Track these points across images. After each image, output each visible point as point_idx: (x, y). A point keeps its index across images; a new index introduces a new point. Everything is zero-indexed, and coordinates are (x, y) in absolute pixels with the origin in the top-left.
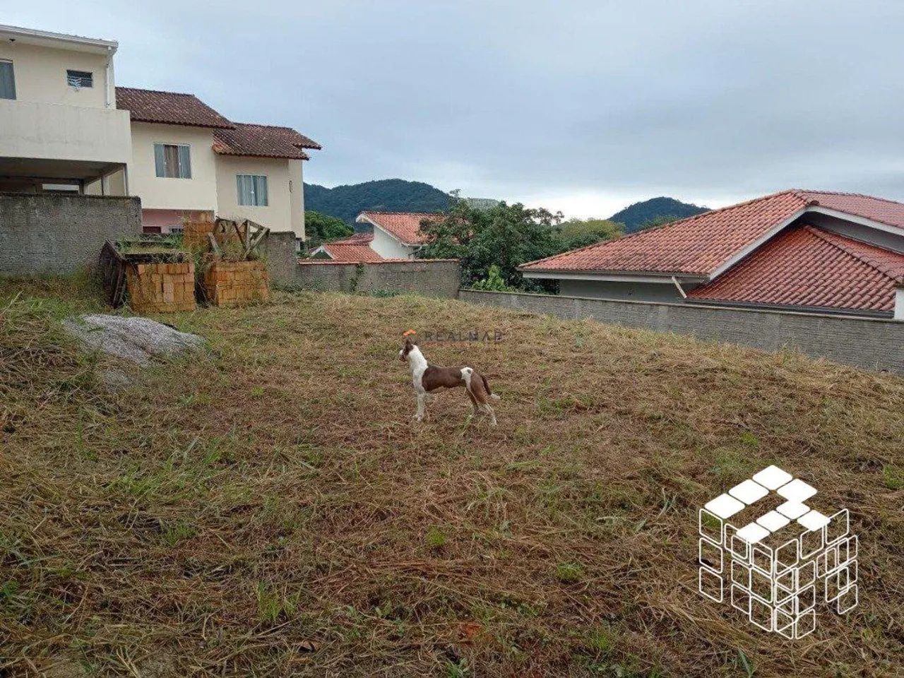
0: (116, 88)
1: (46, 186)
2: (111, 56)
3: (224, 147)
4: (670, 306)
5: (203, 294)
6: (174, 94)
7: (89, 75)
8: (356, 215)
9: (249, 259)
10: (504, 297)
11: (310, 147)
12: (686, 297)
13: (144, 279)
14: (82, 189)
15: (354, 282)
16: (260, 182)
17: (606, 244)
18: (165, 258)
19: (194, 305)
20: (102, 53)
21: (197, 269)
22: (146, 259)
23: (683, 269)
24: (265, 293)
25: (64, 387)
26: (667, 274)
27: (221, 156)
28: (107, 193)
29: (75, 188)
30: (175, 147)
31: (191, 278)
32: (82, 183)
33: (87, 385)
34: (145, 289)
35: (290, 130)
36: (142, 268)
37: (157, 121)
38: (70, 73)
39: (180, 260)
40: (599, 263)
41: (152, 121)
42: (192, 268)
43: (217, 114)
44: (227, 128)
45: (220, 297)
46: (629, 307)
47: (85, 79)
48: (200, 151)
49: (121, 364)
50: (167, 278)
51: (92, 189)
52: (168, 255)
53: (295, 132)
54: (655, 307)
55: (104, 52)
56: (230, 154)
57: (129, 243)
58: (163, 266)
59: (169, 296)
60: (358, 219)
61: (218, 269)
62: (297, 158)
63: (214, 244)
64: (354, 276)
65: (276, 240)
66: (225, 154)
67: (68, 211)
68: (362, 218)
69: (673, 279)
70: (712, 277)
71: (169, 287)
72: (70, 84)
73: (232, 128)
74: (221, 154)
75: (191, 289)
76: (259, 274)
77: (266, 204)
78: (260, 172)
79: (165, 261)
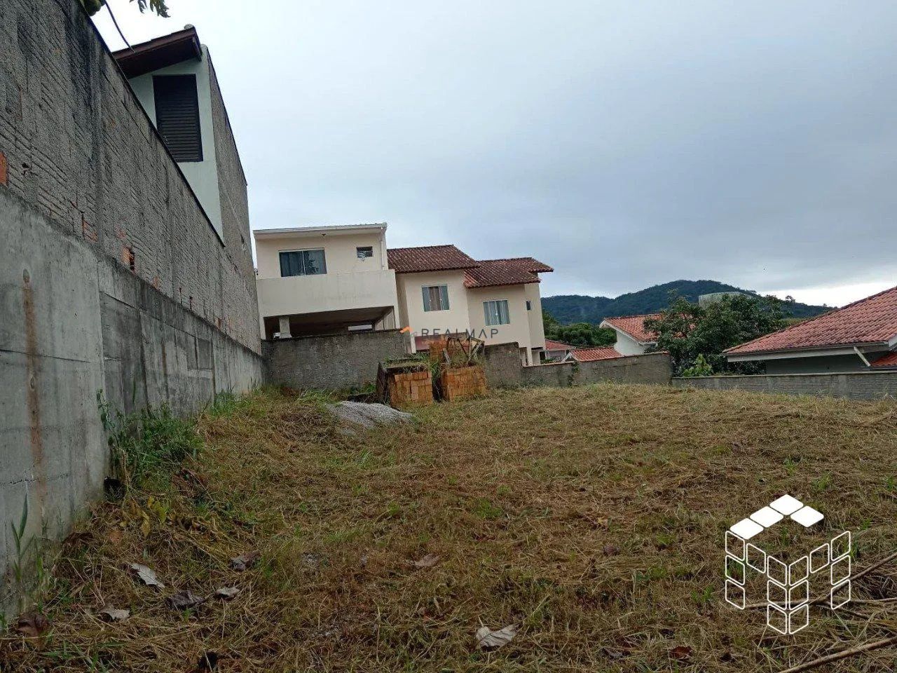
0: (388, 250)
1: (351, 328)
2: (384, 233)
3: (474, 282)
4: (848, 375)
5: (439, 393)
6: (439, 247)
7: (370, 249)
8: (599, 323)
9: (471, 364)
10: (709, 380)
11: (544, 271)
12: (869, 365)
13: (399, 385)
14: (374, 326)
15: (571, 378)
16: (502, 305)
17: (804, 324)
18: (412, 370)
19: (432, 401)
20: (378, 232)
21: (434, 376)
22: (399, 371)
23: (863, 339)
24: (483, 389)
25: (320, 435)
26: (849, 346)
27: (470, 289)
28: (387, 328)
29: (370, 327)
30: (437, 287)
31: (430, 382)
32: (374, 322)
33: (331, 433)
34: (399, 393)
35: (529, 259)
36: (397, 377)
37: (422, 271)
38: (359, 250)
39: (422, 369)
40: (792, 341)
41: (418, 271)
42: (430, 375)
43: (468, 257)
44: (473, 267)
45: (450, 394)
46: (813, 380)
47: (367, 251)
48: (455, 288)
49: (354, 426)
50: (413, 383)
51: (379, 327)
52: (414, 367)
53: (533, 260)
54: (835, 377)
55: (378, 231)
56: (477, 287)
57: (391, 361)
58: (410, 375)
59: (415, 396)
60: (601, 326)
61: (448, 374)
62: (534, 282)
63: (447, 356)
64: (570, 373)
65: (503, 350)
66: (473, 287)
67: (357, 345)
68: (604, 324)
69: (855, 349)
70: (891, 343)
71: (415, 390)
72: (359, 257)
73: (477, 267)
74: (469, 288)
75: (430, 389)
76: (478, 375)
77: (508, 322)
78: (501, 297)
79: (412, 371)
